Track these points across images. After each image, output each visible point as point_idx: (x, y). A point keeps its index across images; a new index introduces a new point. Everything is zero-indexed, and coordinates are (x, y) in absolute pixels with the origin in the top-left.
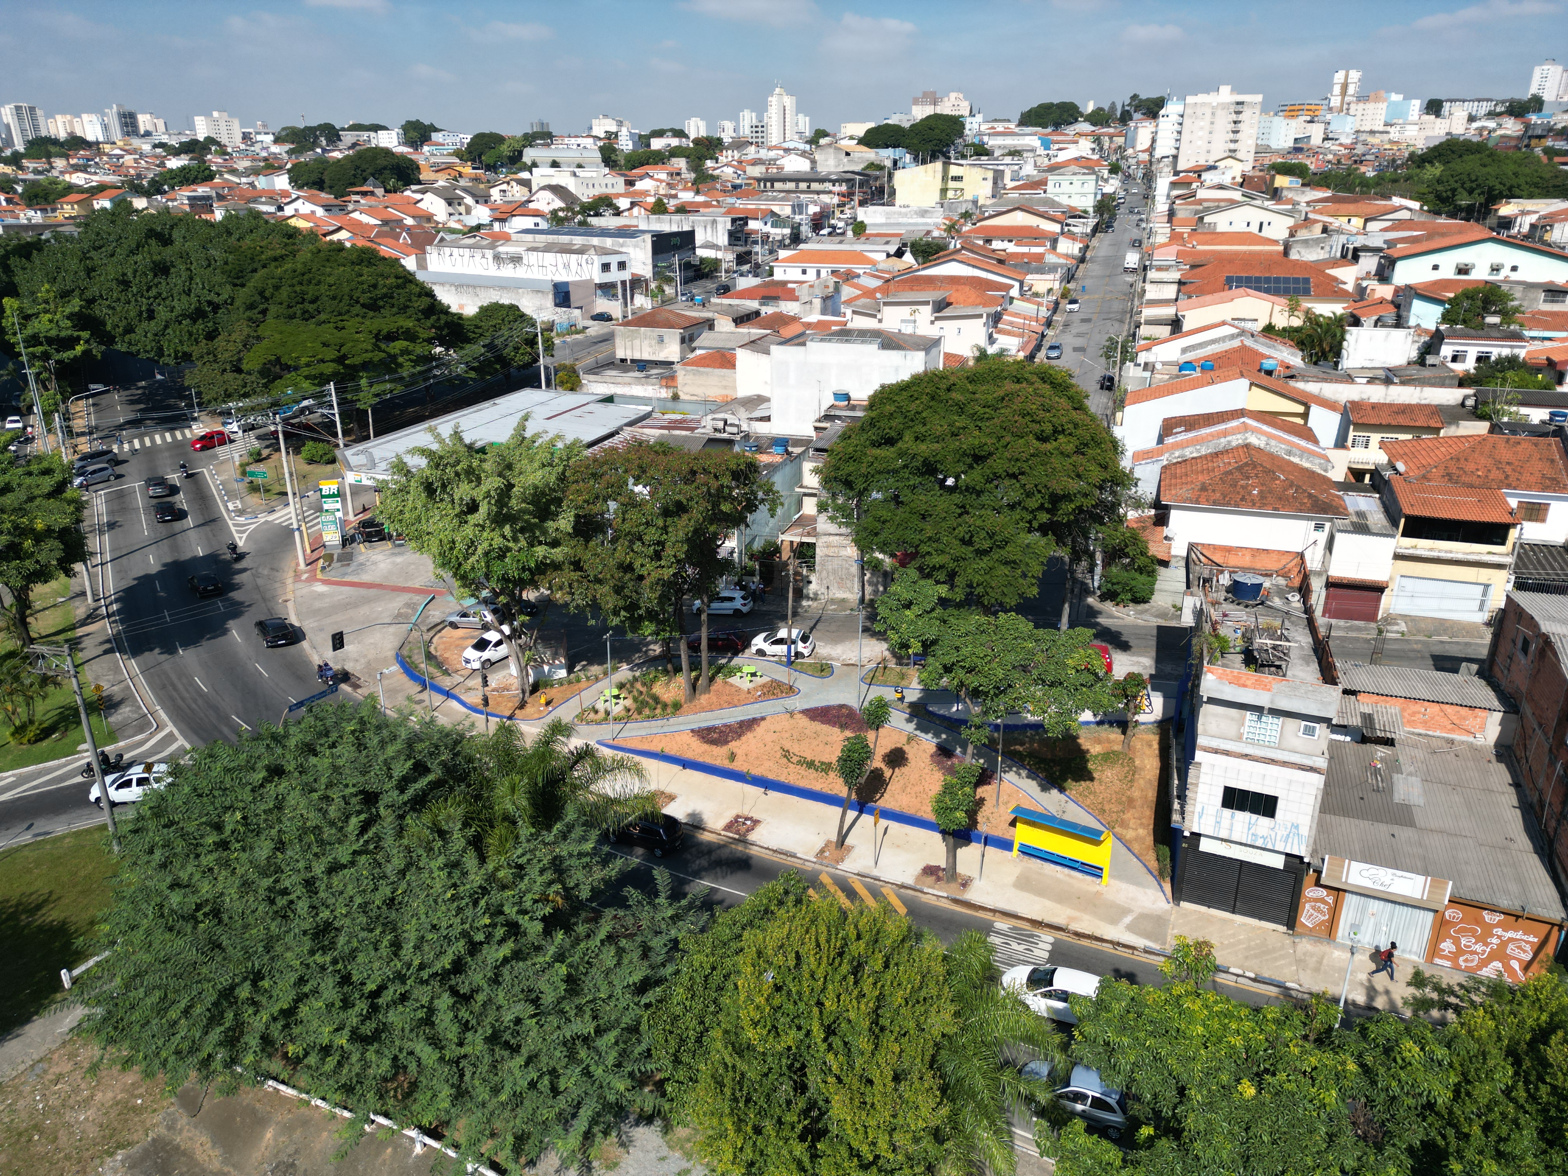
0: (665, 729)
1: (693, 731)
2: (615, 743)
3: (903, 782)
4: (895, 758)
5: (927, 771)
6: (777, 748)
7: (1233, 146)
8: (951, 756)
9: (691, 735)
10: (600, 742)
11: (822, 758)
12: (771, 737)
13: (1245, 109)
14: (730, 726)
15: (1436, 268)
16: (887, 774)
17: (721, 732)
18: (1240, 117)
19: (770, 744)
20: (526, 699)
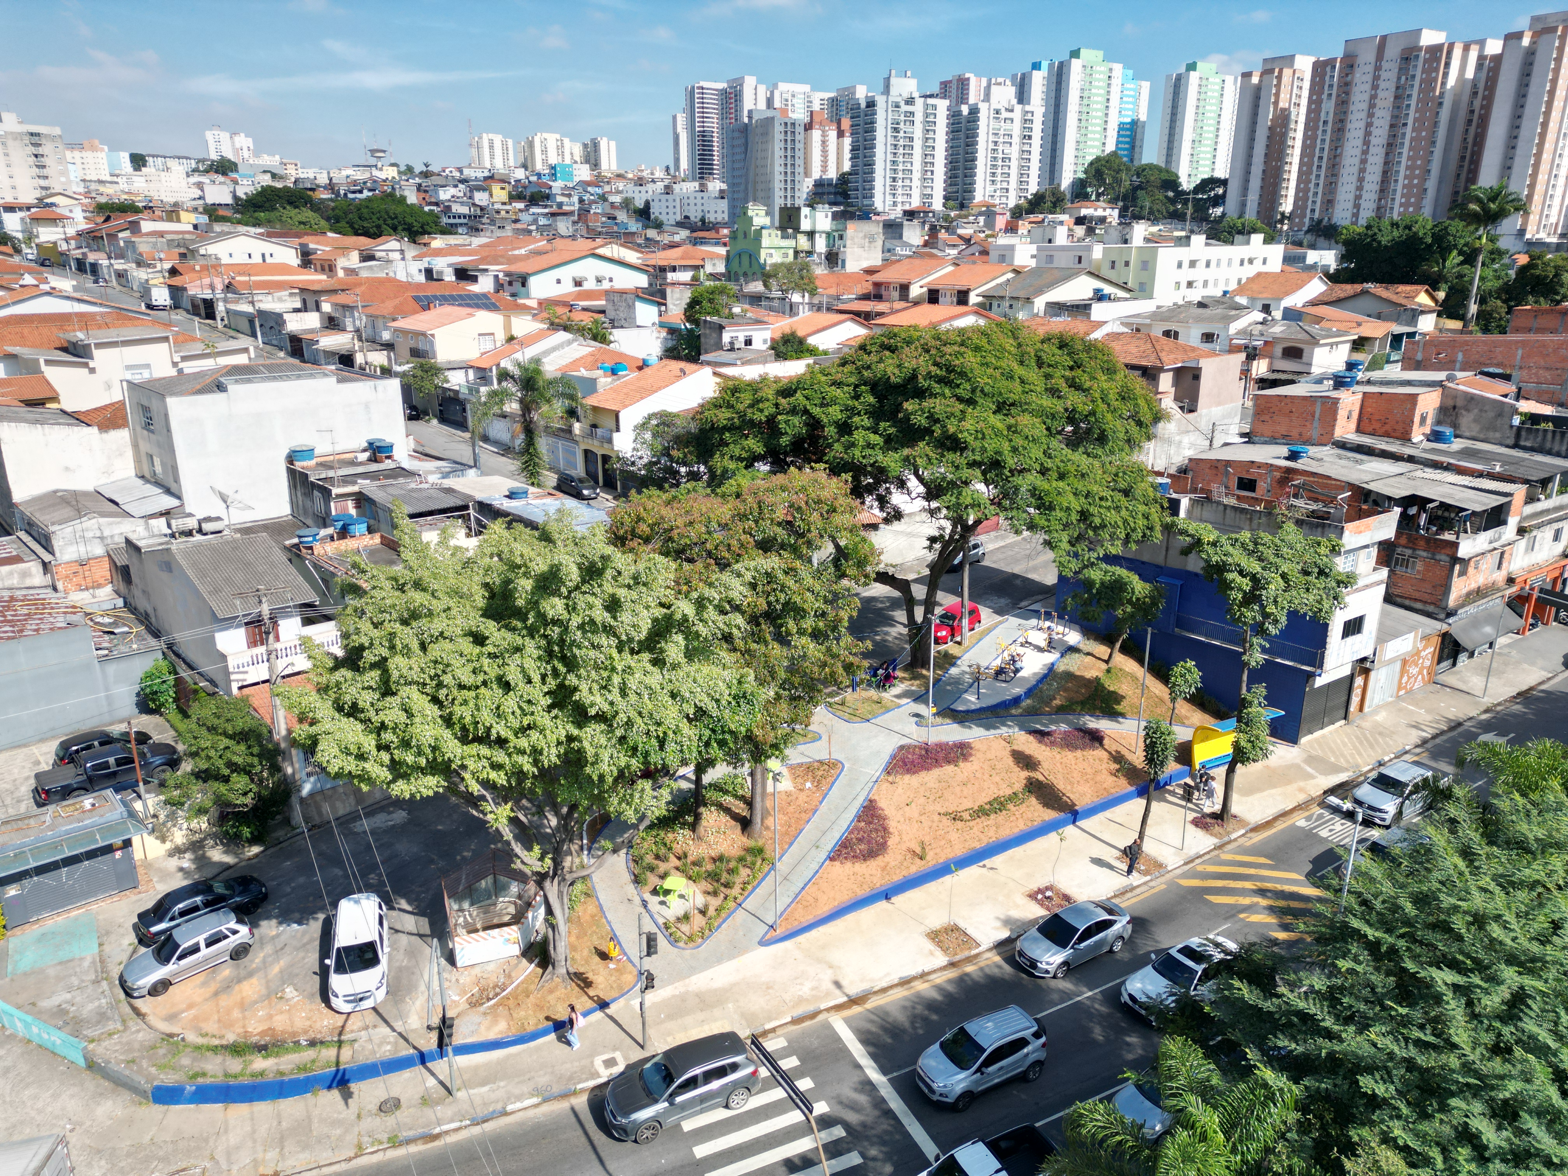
0: (798, 881)
1: (831, 859)
2: (779, 932)
3: (1060, 776)
4: (1025, 761)
5: (1058, 756)
6: (936, 817)
7: (43, 183)
8: (1048, 734)
9: (837, 863)
10: (763, 943)
11: (983, 799)
12: (913, 811)
13: (43, 141)
14: (856, 828)
15: (559, 281)
16: (1041, 778)
17: (860, 840)
18: (40, 151)
19: (923, 818)
20: (571, 970)
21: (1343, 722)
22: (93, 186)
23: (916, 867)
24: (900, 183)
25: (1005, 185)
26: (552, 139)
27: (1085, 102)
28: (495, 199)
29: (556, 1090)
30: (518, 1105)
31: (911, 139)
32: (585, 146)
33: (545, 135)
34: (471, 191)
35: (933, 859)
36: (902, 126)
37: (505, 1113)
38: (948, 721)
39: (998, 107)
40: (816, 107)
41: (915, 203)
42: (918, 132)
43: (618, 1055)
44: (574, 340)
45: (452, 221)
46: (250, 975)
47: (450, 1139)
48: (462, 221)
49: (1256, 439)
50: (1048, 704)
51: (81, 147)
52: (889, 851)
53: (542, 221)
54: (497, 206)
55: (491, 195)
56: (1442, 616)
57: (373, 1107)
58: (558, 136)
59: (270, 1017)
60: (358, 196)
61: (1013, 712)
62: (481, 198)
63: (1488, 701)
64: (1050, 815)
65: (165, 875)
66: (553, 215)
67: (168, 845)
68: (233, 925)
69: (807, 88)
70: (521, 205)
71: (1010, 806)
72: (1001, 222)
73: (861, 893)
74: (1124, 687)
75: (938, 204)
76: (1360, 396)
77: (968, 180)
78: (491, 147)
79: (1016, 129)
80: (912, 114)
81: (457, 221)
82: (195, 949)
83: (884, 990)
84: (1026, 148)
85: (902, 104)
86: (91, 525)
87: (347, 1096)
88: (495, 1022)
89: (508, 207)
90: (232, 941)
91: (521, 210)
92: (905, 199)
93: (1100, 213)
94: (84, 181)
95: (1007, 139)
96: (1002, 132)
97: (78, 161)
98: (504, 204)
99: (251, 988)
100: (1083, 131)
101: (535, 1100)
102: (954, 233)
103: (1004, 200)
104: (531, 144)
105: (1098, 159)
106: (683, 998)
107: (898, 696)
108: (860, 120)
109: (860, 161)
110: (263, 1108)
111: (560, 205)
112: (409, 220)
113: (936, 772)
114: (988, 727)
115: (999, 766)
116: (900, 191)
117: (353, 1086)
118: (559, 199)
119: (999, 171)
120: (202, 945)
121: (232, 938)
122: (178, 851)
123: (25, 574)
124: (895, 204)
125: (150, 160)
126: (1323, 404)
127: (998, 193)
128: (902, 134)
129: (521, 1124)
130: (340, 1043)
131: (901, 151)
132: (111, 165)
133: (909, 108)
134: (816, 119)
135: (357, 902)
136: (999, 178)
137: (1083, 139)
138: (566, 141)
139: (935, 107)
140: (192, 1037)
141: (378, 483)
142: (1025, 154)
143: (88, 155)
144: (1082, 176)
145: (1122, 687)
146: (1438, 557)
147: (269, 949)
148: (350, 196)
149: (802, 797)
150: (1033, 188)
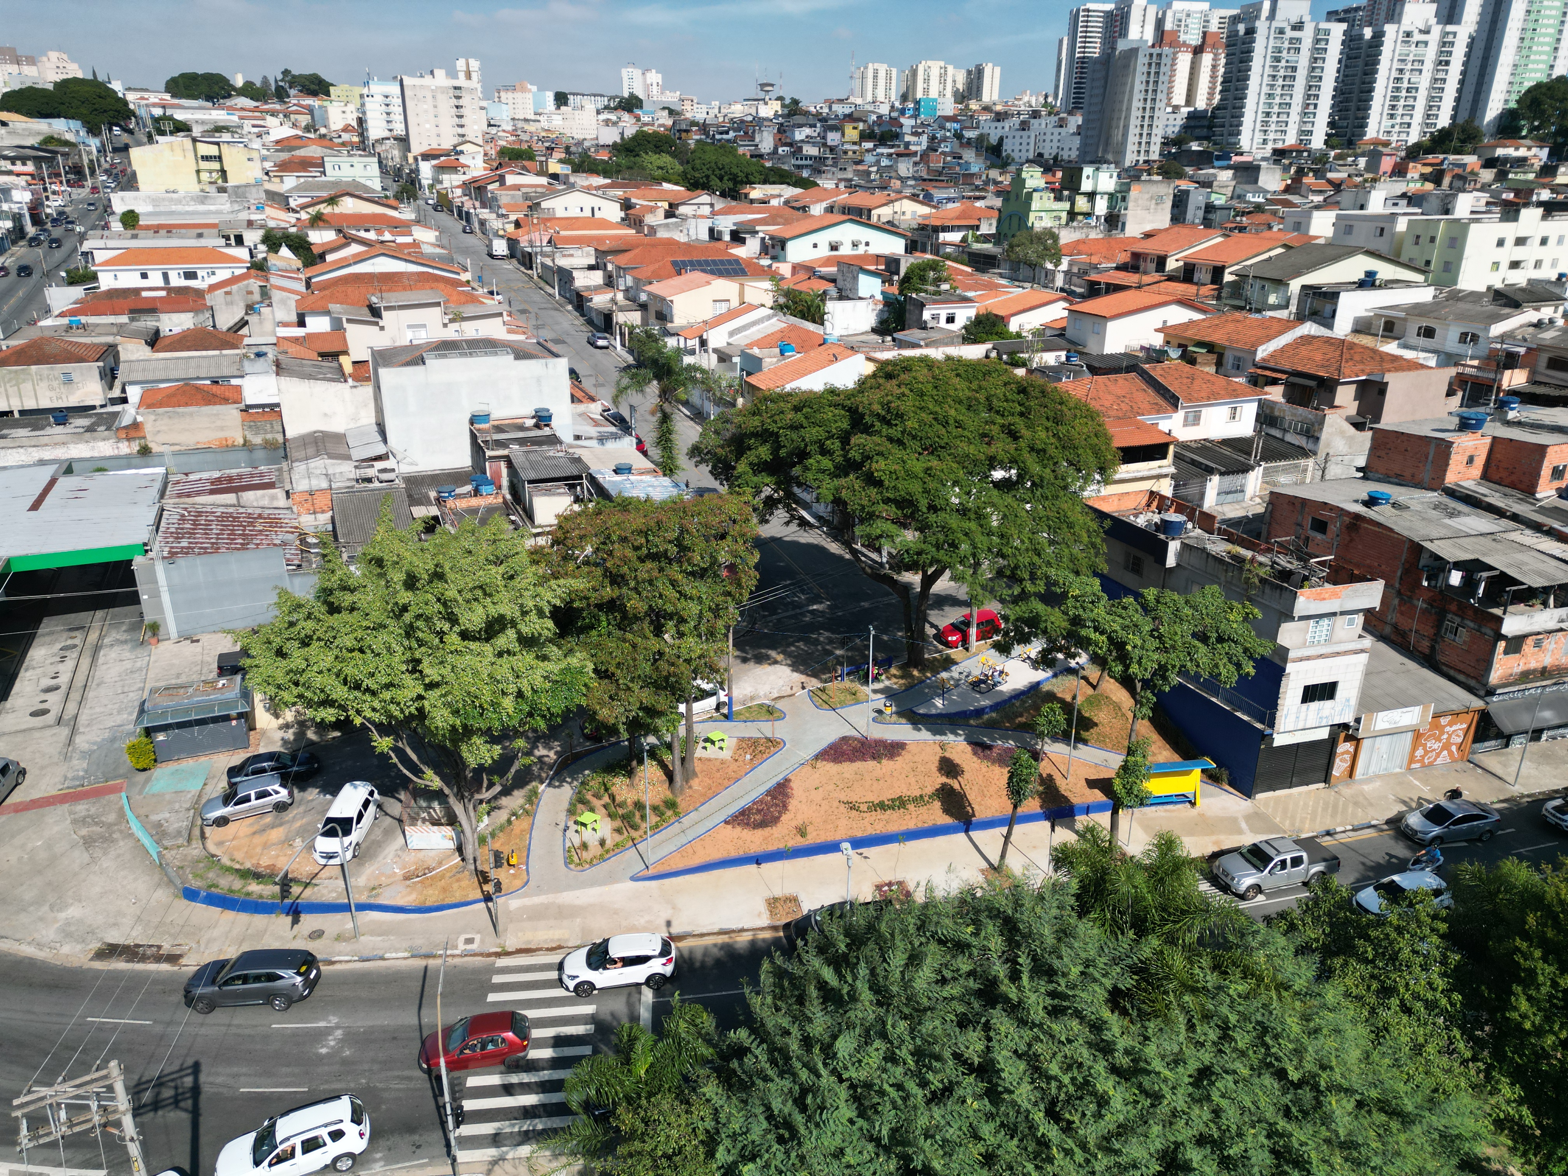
0: (691, 834)
1: (726, 822)
2: (651, 872)
3: (975, 788)
4: (949, 767)
5: (984, 770)
6: (836, 804)
7: (460, 131)
8: (990, 748)
9: (729, 827)
10: (634, 879)
11: (886, 796)
12: (817, 796)
13: (463, 94)
14: (761, 801)
15: (815, 246)
16: (956, 786)
17: (759, 811)
18: (461, 102)
19: (824, 803)
20: (480, 868)
21: (1322, 785)
22: (520, 124)
23: (798, 842)
24: (1274, 118)
25: (1407, 119)
26: (935, 67)
27: (1533, 16)
28: (847, 139)
29: (423, 951)
30: (394, 955)
31: (1294, 69)
32: (969, 73)
33: (929, 63)
34: (825, 131)
35: (813, 837)
36: (1284, 54)
37: (382, 958)
38: (903, 721)
39: (1408, 29)
40: (1214, 27)
41: (1291, 139)
42: (1303, 61)
43: (478, 938)
44: (774, 315)
45: (799, 162)
46: (281, 825)
47: (337, 967)
48: (809, 162)
49: (1370, 475)
50: (1011, 719)
51: (514, 89)
52: (779, 825)
53: (885, 162)
54: (847, 147)
55: (843, 135)
56: (1482, 693)
57: (306, 933)
58: (942, 64)
59: (278, 856)
60: (725, 136)
61: (972, 722)
62: (833, 138)
63: (1517, 790)
64: (947, 820)
65: (272, 742)
66: (899, 155)
67: (281, 721)
68: (277, 787)
69: (1205, 6)
70: (869, 145)
71: (911, 807)
72: (1387, 163)
73: (734, 854)
74: (1102, 715)
75: (1318, 142)
76: (1488, 441)
77: (1360, 114)
78: (875, 77)
79: (1431, 54)
80: (1299, 40)
81: (804, 162)
82: (247, 799)
83: (702, 935)
84: (1441, 75)
85: (1288, 30)
86: (319, 464)
87: (296, 921)
88: (410, 893)
89: (856, 148)
90: (274, 798)
91: (868, 151)
92: (1278, 136)
93: (1522, 152)
94: (513, 119)
95: (1417, 66)
96: (1411, 58)
97: (510, 101)
98: (854, 143)
99: (277, 834)
100: (1524, 52)
101: (406, 954)
102: (1323, 177)
103: (1403, 137)
104: (914, 73)
105: (1539, 86)
106: (547, 907)
107: (875, 691)
108: (1236, 49)
109: (1230, 95)
110: (243, 918)
111: (907, 145)
112: (735, 170)
113: (858, 765)
114: (935, 732)
115: (921, 768)
116: (1273, 127)
117: (303, 917)
118: (907, 138)
119: (1402, 102)
120: (253, 797)
121: (275, 796)
122: (286, 726)
123: (273, 498)
124: (1265, 142)
125: (571, 97)
126: (1438, 445)
127: (1397, 129)
128: (1283, 63)
129: (388, 968)
130: (307, 885)
131: (1280, 82)
132: (535, 104)
133: (1296, 34)
134: (1209, 41)
135: (356, 787)
136: (1400, 111)
137: (1523, 61)
138: (950, 69)
139: (1327, 32)
140: (226, 861)
141: (525, 449)
142: (1438, 84)
143: (518, 95)
144: (1513, 105)
145: (1101, 716)
146: (1484, 630)
147: (302, 809)
148: (718, 137)
149: (734, 766)
150: (1444, 121)
